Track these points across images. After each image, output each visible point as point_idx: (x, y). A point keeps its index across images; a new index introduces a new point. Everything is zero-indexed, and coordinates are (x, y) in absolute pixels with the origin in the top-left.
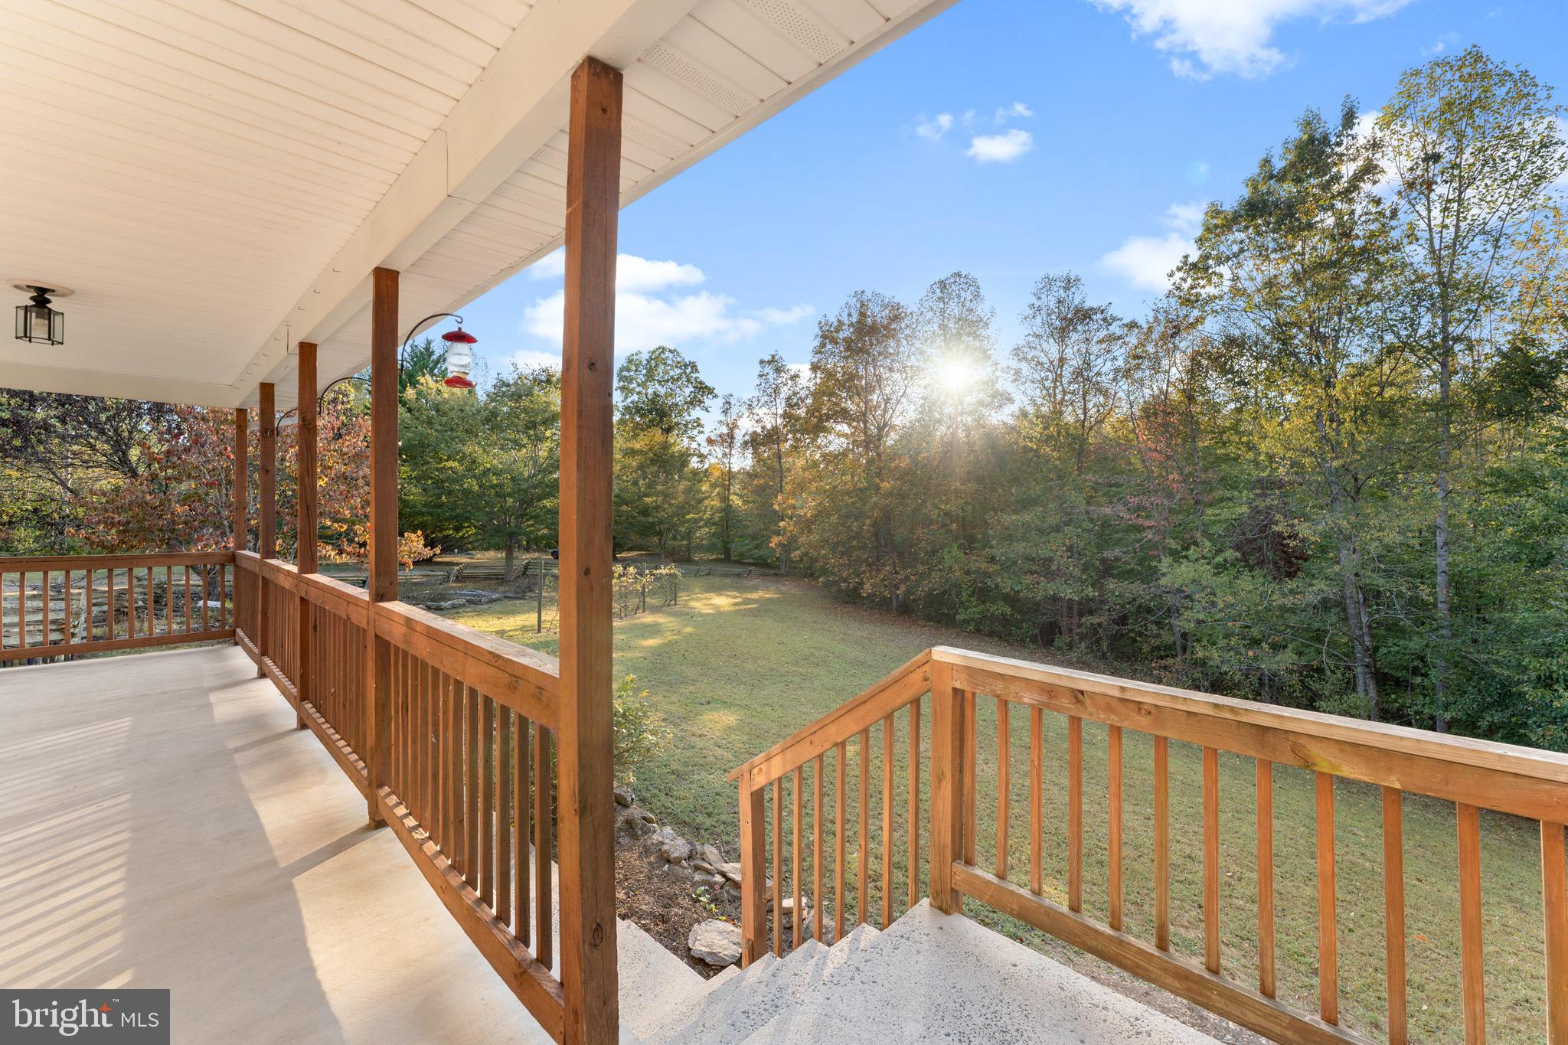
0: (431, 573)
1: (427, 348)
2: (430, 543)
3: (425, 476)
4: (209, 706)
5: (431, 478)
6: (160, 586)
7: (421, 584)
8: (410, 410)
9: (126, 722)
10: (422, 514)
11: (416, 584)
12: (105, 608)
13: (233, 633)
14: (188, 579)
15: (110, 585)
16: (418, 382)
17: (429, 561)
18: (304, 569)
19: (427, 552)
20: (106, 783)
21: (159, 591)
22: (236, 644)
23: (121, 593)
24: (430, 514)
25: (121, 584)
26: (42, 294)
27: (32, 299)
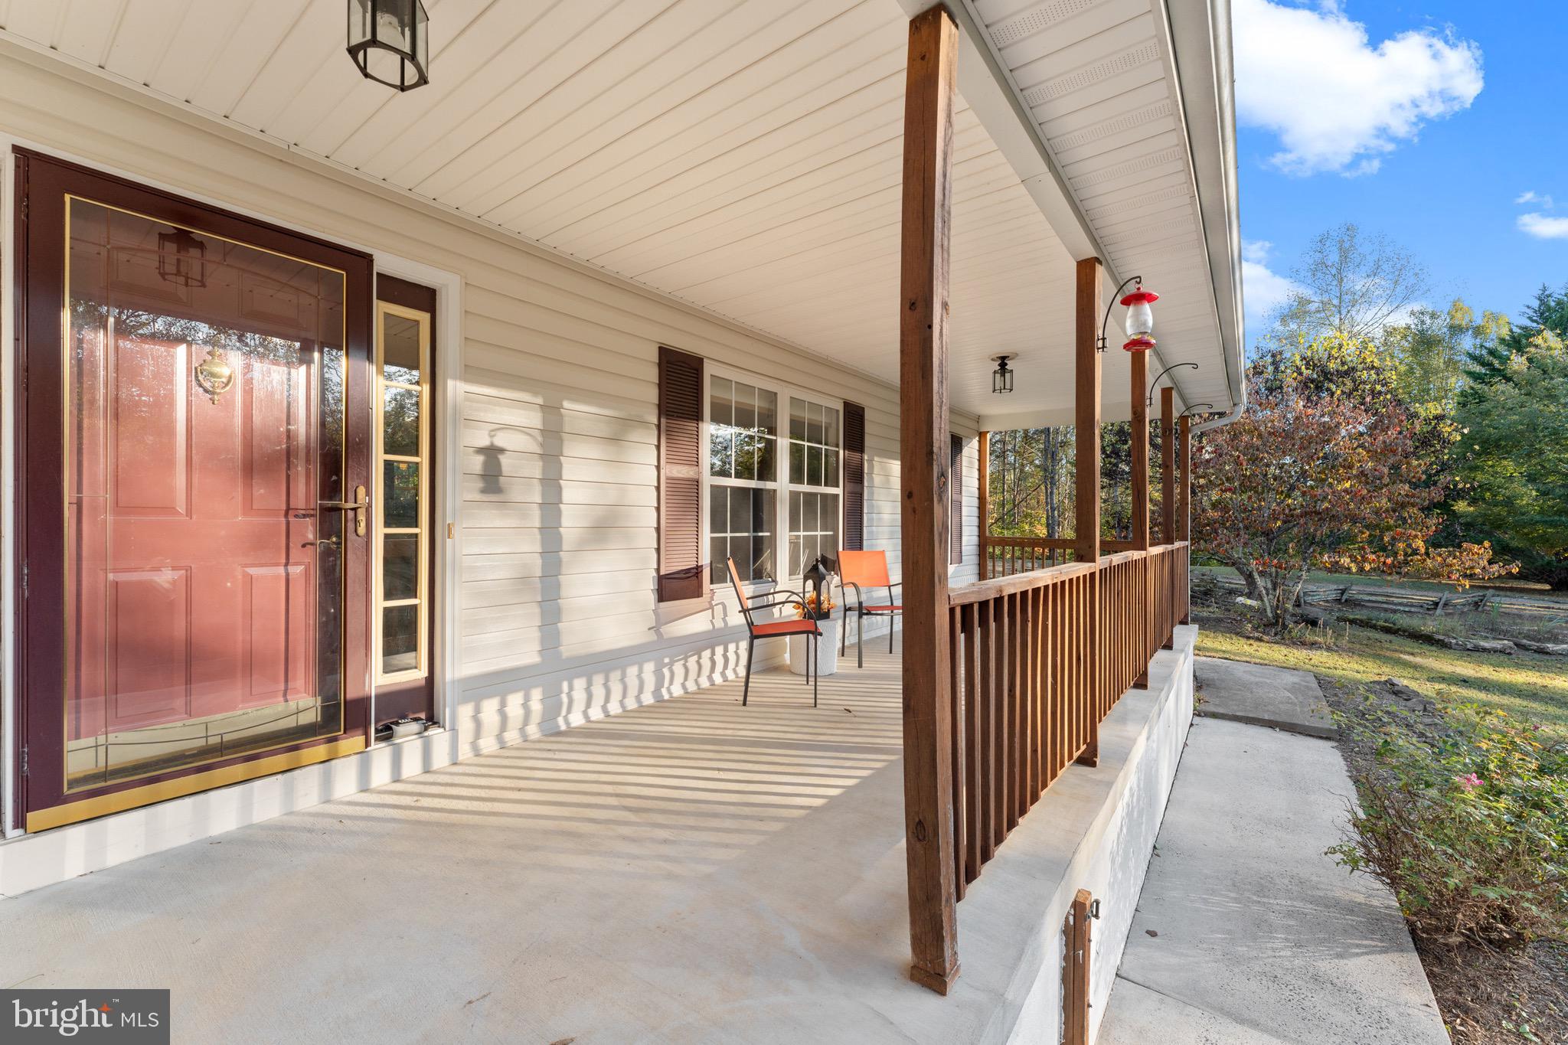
2: (1500, 557)
16: (1530, 345)
19: (1497, 570)
26: (1003, 361)
27: (999, 365)
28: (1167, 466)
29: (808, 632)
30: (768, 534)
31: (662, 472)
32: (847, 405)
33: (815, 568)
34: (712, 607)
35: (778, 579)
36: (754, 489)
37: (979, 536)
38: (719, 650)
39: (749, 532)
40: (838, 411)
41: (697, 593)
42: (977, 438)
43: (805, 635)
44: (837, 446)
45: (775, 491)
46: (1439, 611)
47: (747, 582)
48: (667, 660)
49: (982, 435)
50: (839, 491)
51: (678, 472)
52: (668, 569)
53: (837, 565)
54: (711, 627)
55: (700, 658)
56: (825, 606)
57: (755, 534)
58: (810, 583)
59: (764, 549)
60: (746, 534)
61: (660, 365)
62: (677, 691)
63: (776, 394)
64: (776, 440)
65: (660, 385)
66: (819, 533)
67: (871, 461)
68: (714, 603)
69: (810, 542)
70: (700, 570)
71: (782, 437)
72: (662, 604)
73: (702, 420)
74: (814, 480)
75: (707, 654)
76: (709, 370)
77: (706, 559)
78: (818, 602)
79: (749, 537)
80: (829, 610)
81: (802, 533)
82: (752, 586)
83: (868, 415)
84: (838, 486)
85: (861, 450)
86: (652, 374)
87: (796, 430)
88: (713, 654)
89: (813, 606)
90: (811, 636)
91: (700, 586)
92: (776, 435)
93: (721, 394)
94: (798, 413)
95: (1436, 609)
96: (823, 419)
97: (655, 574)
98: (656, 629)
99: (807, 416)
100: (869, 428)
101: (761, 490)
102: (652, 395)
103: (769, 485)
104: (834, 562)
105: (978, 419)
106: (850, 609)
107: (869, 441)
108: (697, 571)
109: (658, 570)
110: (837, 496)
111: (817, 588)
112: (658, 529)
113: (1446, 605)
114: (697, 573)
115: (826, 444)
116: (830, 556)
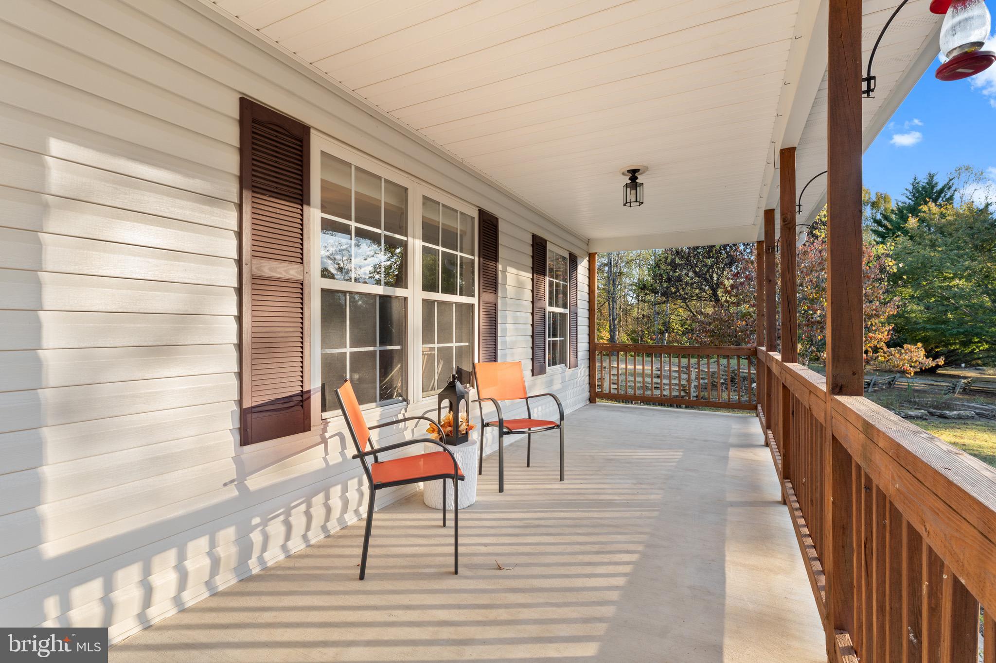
0: (935, 383)
1: (930, 183)
2: (931, 354)
3: (928, 295)
4: (726, 458)
5: (934, 296)
6: (733, 372)
7: (924, 392)
8: (911, 238)
9: (679, 455)
10: (925, 329)
11: (917, 391)
12: (706, 381)
13: (756, 408)
14: (749, 370)
15: (708, 368)
16: (920, 211)
17: (931, 372)
18: (785, 359)
19: (930, 363)
20: (652, 497)
21: (733, 375)
22: (757, 416)
23: (714, 373)
24: (934, 330)
25: (714, 368)
26: (633, 174)
27: (630, 179)
28: (770, 281)
29: (444, 476)
30: (398, 347)
31: (245, 269)
32: (482, 212)
33: (451, 386)
34: (324, 441)
35: (410, 398)
36: (381, 296)
37: (589, 343)
38: (336, 491)
39: (375, 345)
40: (473, 218)
41: (303, 425)
42: (587, 258)
43: (442, 480)
44: (473, 255)
45: (406, 299)
46: (870, 389)
47: (373, 405)
48: (256, 521)
49: (591, 257)
50: (474, 301)
51: (271, 269)
52: (254, 399)
53: (472, 376)
54: (324, 465)
55: (309, 506)
56: (463, 427)
57: (383, 348)
58: (446, 403)
59: (394, 364)
60: (371, 349)
61: (242, 122)
62: (274, 556)
63: (406, 189)
64: (407, 242)
65: (242, 150)
66: (454, 344)
67: (504, 271)
68: (327, 435)
69: (445, 354)
70: (305, 396)
71: (414, 237)
72: (247, 448)
73: (309, 204)
74: (449, 289)
75: (319, 499)
76: (318, 145)
77: (314, 383)
78: (455, 423)
79: (375, 352)
80: (467, 433)
81: (436, 345)
82: (379, 409)
83: (502, 227)
84: (473, 296)
85: (496, 259)
86: (232, 134)
87: (430, 233)
88: (327, 498)
89: (449, 429)
90: (449, 481)
91: (307, 416)
92: (406, 236)
93: (334, 179)
94: (432, 216)
95: (869, 387)
96: (458, 226)
97: (235, 408)
98: (239, 481)
99: (441, 220)
100: (502, 240)
101: (390, 297)
102: (231, 162)
103: (399, 292)
104: (470, 374)
105: (588, 242)
106: (488, 425)
107: (502, 252)
108: (304, 398)
109: (240, 402)
110: (473, 305)
111: (454, 408)
112: (240, 347)
113: (874, 384)
114: (302, 401)
115: (461, 251)
116: (467, 368)
